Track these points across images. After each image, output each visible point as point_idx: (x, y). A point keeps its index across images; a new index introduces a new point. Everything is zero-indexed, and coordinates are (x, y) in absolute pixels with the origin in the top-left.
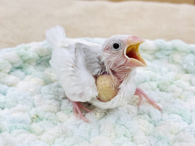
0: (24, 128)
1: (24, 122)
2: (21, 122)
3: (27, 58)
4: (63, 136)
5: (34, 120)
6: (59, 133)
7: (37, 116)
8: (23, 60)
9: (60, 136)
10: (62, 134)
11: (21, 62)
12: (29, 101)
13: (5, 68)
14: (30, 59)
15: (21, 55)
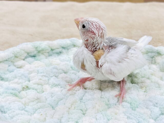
0: (12, 93)
1: (16, 90)
2: (13, 90)
3: (40, 49)
4: (37, 101)
5: (24, 89)
6: (34, 99)
7: (27, 87)
8: (38, 51)
9: (34, 101)
10: (36, 100)
11: (36, 52)
12: (25, 77)
13: (20, 56)
14: (43, 50)
15: (36, 47)
